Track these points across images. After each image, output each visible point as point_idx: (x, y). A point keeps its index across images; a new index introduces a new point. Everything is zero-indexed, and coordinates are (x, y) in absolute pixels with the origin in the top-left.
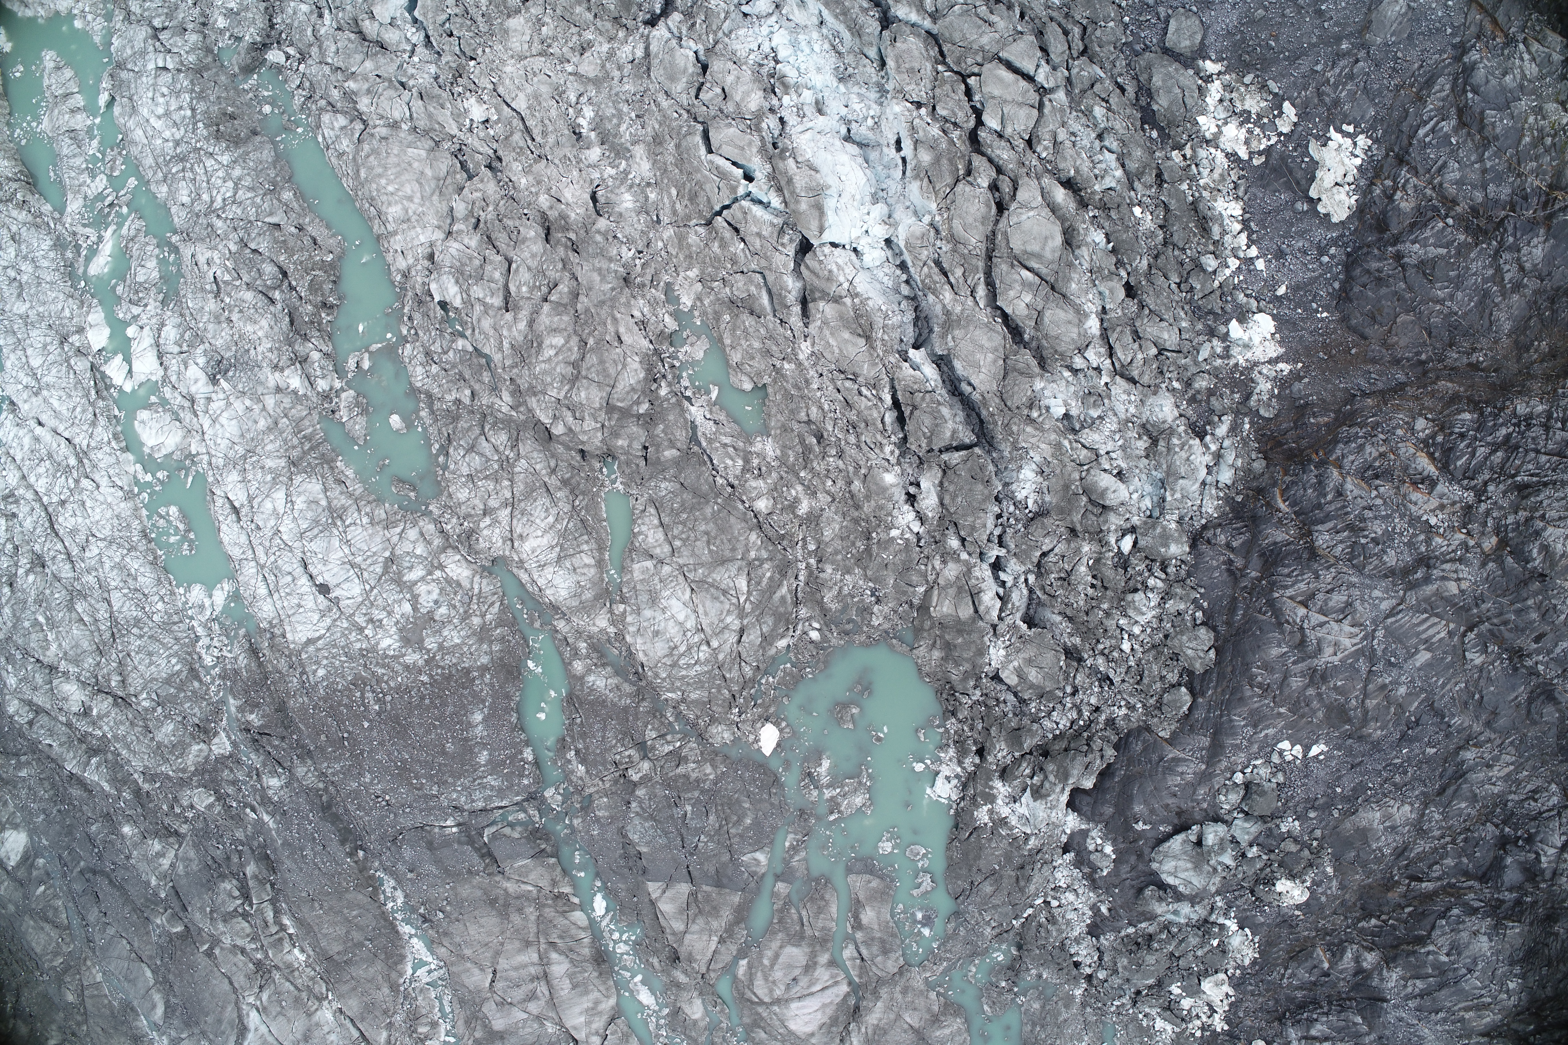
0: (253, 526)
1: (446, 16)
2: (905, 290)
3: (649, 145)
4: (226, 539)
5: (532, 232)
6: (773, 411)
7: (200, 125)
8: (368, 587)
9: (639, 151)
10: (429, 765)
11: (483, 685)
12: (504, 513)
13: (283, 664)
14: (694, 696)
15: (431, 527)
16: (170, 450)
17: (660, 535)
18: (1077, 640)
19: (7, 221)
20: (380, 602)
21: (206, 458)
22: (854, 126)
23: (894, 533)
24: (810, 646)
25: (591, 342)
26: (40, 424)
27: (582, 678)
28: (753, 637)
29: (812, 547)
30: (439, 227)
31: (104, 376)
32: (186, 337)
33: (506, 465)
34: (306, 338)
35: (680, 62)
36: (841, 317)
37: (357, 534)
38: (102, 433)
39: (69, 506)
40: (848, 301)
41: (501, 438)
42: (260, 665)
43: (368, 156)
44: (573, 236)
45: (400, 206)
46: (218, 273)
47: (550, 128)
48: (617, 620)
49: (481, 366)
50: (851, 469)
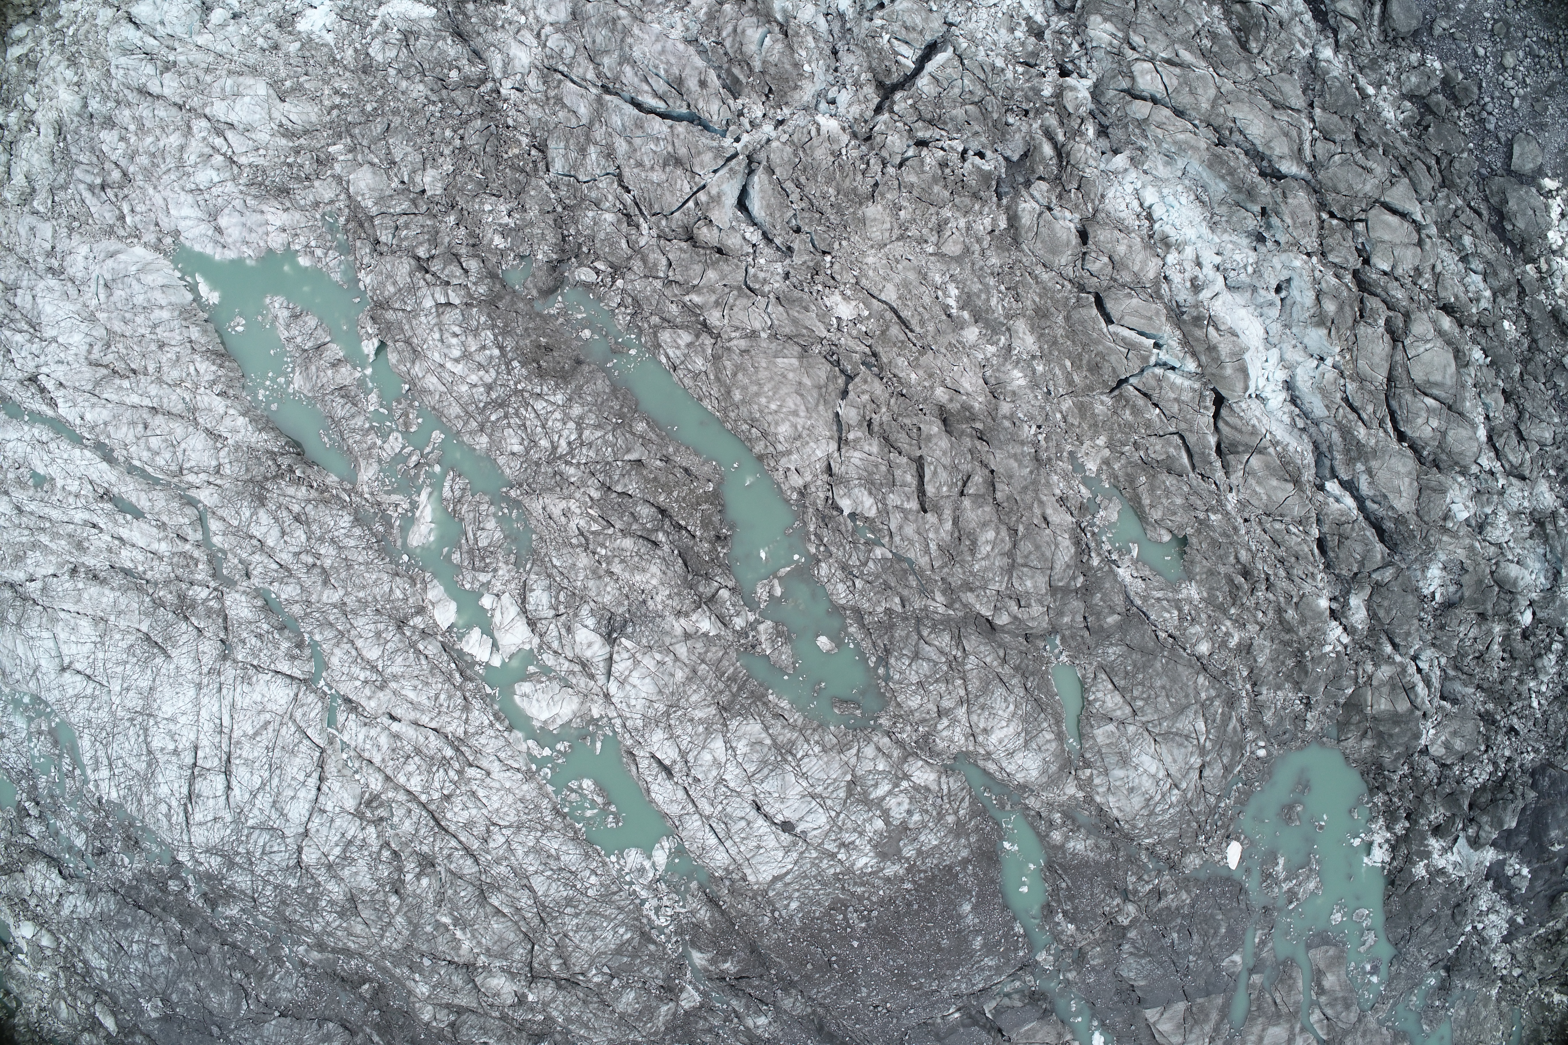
0: (690, 780)
1: (791, 213)
2: (1300, 424)
3: (1031, 318)
4: (659, 799)
5: (935, 428)
6: (1199, 558)
7: (515, 364)
8: (833, 814)
9: (1021, 326)
10: (925, 964)
11: (967, 878)
12: (961, 712)
13: (747, 906)
14: (1167, 836)
15: (886, 740)
16: (566, 719)
17: (1118, 698)
18: (1491, 706)
19: (284, 501)
20: (849, 824)
21: (618, 722)
22: (1232, 274)
23: (1328, 648)
24: (1257, 763)
25: (1021, 528)
26: (392, 718)
27: (1062, 846)
28: (1214, 772)
29: (1245, 674)
30: (832, 438)
31: (461, 653)
32: (562, 598)
33: (955, 665)
34: (708, 577)
35: (1063, 235)
36: (1267, 467)
37: (812, 765)
38: (479, 716)
39: (457, 801)
40: (1271, 450)
41: (945, 640)
42: (723, 913)
43: (735, 375)
44: (979, 425)
45: (787, 424)
46: (582, 523)
47: (926, 316)
48: (1085, 785)
49: (905, 571)
50: (1282, 599)
